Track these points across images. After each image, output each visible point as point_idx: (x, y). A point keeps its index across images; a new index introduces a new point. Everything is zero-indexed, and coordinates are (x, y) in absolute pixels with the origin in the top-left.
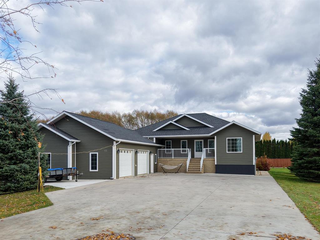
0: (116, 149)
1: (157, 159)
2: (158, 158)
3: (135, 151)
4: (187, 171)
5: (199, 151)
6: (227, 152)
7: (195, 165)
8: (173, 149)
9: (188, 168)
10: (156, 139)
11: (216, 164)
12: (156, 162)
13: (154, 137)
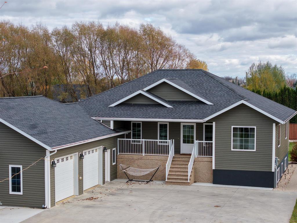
0: (49, 162)
1: (116, 155)
2: (118, 153)
3: (79, 155)
4: (166, 180)
5: (188, 142)
6: (232, 150)
7: (179, 170)
8: (144, 140)
9: (169, 175)
10: (115, 122)
11: (214, 168)
12: (114, 162)
13: (112, 120)
